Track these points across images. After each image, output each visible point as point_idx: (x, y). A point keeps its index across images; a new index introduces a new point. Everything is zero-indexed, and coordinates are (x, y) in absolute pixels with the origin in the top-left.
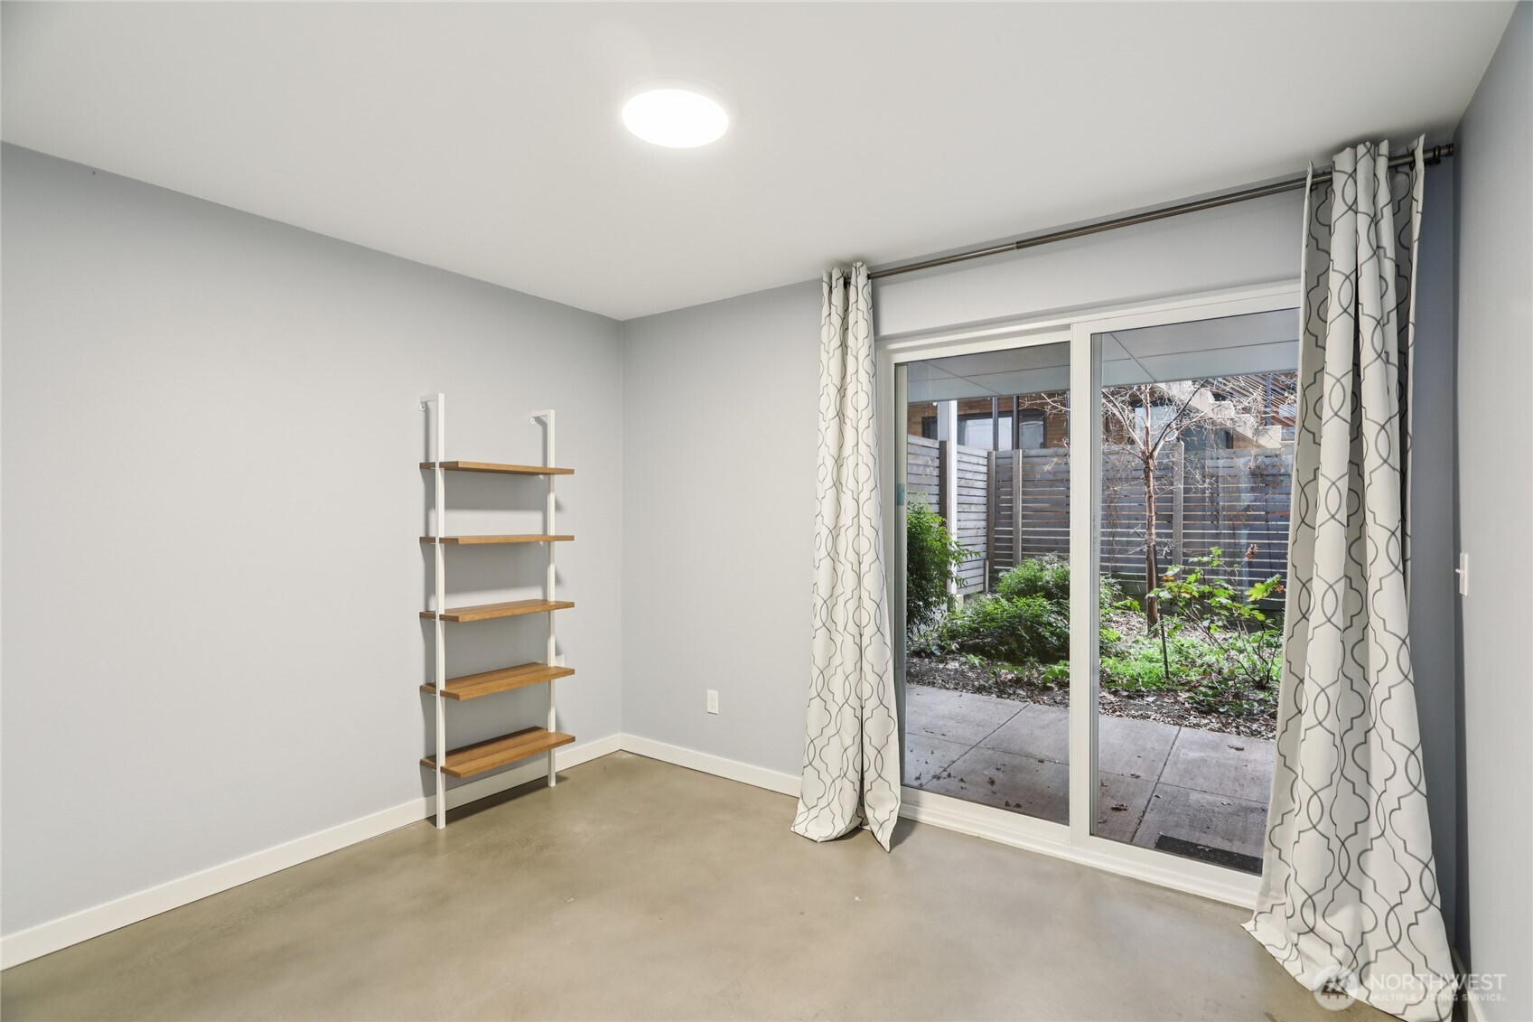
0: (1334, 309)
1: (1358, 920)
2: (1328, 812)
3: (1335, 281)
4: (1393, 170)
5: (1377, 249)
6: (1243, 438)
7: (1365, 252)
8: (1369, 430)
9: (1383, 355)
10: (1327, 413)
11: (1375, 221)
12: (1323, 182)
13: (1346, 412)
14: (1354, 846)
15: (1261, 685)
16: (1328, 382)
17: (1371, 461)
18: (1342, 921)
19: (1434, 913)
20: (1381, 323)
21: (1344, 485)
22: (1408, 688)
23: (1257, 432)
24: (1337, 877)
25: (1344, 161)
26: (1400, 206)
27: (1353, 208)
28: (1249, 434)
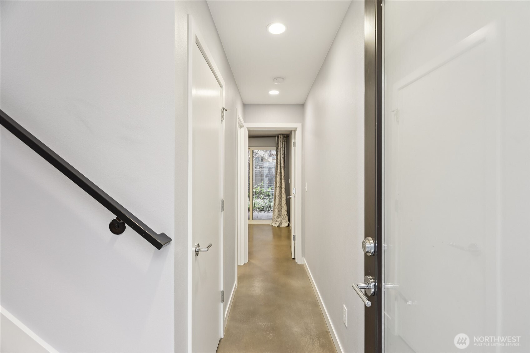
0: (279, 152)
1: (281, 219)
2: (278, 208)
3: (279, 149)
4: (284, 137)
5: (283, 146)
6: (265, 159)
7: (281, 147)
8: (282, 166)
9: (283, 158)
10: (278, 164)
11: (282, 143)
12: (278, 136)
13: (280, 164)
14: (281, 212)
15: (270, 207)
16: (278, 160)
17: (282, 169)
18: (280, 219)
19: (287, 216)
20: (283, 154)
21: (280, 172)
22: (285, 193)
23: (268, 158)
24: (279, 215)
25: (280, 136)
26: (284, 141)
27: (280, 141)
28: (267, 159)
